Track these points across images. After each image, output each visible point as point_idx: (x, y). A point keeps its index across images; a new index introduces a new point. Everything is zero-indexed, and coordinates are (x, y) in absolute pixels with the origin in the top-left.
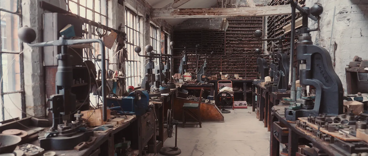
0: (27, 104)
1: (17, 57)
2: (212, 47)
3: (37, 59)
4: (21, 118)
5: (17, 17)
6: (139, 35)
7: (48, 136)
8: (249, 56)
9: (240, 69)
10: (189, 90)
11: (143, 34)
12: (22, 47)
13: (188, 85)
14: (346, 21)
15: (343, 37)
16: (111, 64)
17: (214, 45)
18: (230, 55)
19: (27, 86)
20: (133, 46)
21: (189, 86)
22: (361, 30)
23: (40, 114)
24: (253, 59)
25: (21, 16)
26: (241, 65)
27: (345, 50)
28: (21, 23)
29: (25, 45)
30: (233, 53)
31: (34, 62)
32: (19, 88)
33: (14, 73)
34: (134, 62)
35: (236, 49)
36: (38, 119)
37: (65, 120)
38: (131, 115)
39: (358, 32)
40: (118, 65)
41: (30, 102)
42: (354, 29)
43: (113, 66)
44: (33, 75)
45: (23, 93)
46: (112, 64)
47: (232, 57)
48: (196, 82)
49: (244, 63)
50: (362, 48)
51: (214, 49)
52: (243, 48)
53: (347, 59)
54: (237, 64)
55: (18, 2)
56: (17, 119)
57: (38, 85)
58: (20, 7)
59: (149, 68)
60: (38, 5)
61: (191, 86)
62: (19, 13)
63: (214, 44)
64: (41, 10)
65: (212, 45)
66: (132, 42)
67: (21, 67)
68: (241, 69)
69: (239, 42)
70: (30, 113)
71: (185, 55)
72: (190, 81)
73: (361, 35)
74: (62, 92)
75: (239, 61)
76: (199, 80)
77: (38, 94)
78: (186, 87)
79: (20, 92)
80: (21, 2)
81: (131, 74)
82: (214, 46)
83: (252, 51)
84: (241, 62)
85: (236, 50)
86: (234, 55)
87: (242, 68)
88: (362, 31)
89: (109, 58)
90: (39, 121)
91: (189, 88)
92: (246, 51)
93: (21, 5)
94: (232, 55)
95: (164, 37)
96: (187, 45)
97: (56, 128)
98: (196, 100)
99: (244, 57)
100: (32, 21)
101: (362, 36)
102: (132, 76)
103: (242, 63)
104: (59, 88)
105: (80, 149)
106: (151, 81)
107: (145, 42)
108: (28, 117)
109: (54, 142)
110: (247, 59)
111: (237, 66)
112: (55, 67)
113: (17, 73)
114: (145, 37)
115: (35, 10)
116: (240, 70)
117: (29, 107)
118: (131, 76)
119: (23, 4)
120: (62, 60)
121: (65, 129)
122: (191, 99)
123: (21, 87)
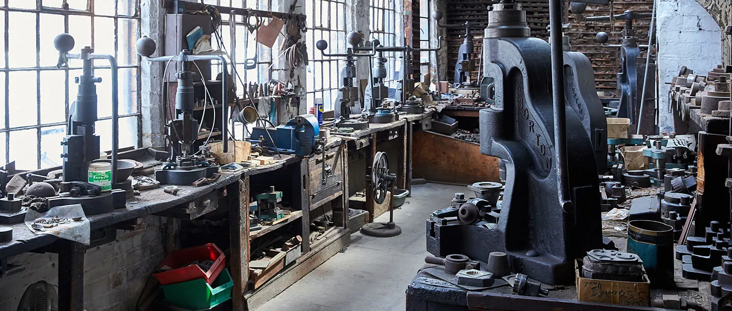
0: (144, 131)
1: (134, 70)
2: (536, 21)
3: (157, 73)
4: (136, 148)
5: (135, 21)
6: (345, 9)
7: (164, 168)
9: (602, 73)
10: (457, 118)
11: (352, 7)
12: (140, 59)
13: (458, 107)
14: (673, 2)
15: (665, 31)
16: (275, 70)
17: (540, 14)
18: (580, 38)
19: (144, 107)
20: (330, 32)
21: (459, 110)
22: (699, 18)
23: (159, 144)
25: (140, 20)
26: (607, 62)
27: (670, 55)
28: (139, 29)
29: (144, 58)
30: (584, 35)
31: (153, 77)
32: (135, 111)
33: (131, 91)
34: (330, 63)
35: (592, 25)
36: (156, 151)
37: (184, 150)
38: (289, 154)
39: (692, 23)
40: (289, 72)
41: (147, 129)
42: (684, 17)
43: (279, 74)
44: (152, 94)
45: (140, 117)
46: (278, 70)
47: (584, 42)
48: (475, 101)
49: (614, 58)
50: (701, 52)
51: (540, 25)
53: (674, 71)
54: (597, 59)
55: (137, 2)
56: (132, 148)
57: (157, 106)
58: (138, 9)
59: (346, 77)
60: (159, 6)
61: (465, 110)
62: (137, 16)
63: (539, 12)
64: (164, 10)
65: (536, 14)
66: (325, 25)
67: (138, 83)
68: (606, 71)
69: (601, 8)
70: (148, 143)
71: (468, 40)
72: (465, 98)
73: (698, 28)
74: (181, 117)
75: (601, 52)
76: (486, 96)
77: (157, 119)
78: (454, 110)
79: (136, 115)
80: (140, 2)
81: (322, 86)
82: (539, 18)
84: (604, 55)
85: (593, 27)
86: (587, 38)
87: (607, 69)
88: (701, 21)
89: (272, 59)
90: (157, 152)
91: (460, 114)
93: (140, 6)
94: (584, 37)
95: (411, 5)
96: (478, 16)
97: (174, 160)
98: (471, 140)
100: (152, 26)
101: (700, 29)
102: (324, 88)
103: (607, 56)
104: (179, 112)
105: (199, 185)
106: (349, 100)
107: (356, 21)
108: (145, 146)
109: (170, 175)
111: (596, 64)
112: (175, 84)
113: (133, 91)
114: (355, 13)
115: (156, 12)
116: (603, 75)
117: (147, 135)
118: (322, 88)
119: (142, 4)
120: (182, 78)
121: (184, 160)
122: (459, 137)
123: (138, 109)
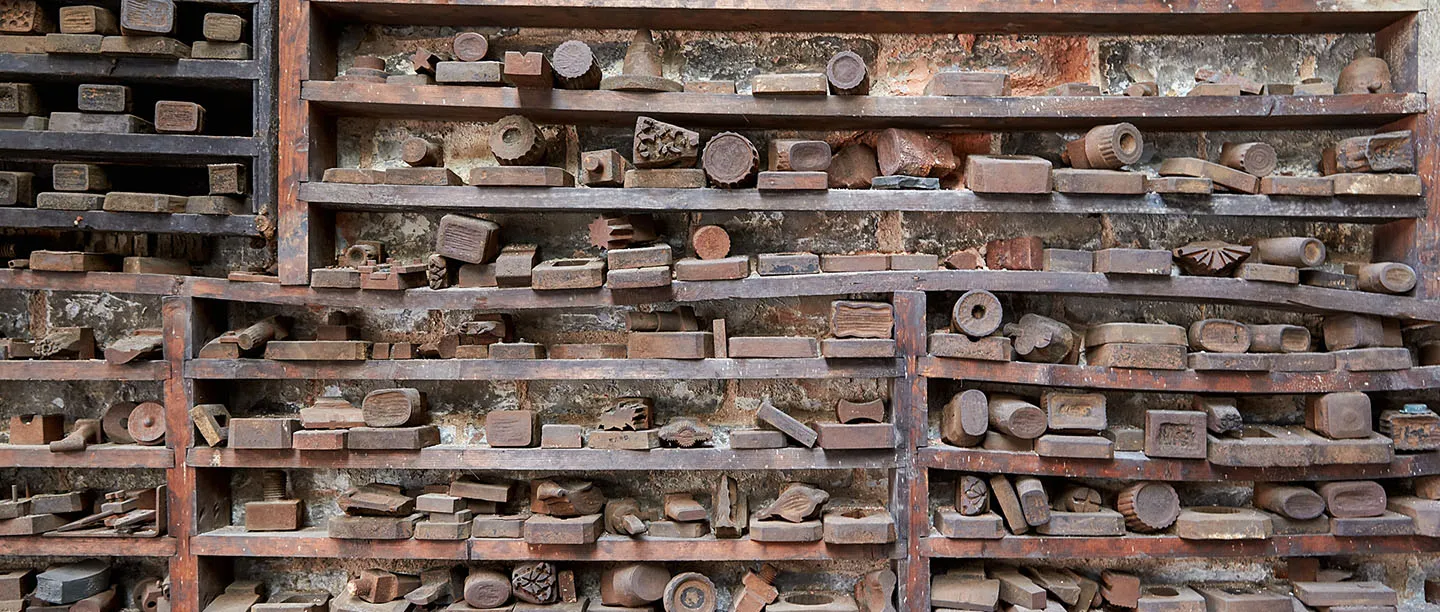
8: (1016, 305)
24: (1121, 405)
52: (846, 70)
83: (1097, 140)
92: (908, 150)
99: (872, 335)
110: (942, 392)
